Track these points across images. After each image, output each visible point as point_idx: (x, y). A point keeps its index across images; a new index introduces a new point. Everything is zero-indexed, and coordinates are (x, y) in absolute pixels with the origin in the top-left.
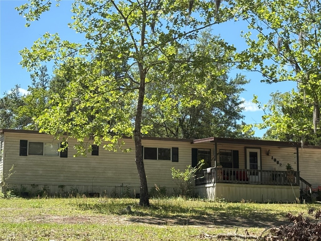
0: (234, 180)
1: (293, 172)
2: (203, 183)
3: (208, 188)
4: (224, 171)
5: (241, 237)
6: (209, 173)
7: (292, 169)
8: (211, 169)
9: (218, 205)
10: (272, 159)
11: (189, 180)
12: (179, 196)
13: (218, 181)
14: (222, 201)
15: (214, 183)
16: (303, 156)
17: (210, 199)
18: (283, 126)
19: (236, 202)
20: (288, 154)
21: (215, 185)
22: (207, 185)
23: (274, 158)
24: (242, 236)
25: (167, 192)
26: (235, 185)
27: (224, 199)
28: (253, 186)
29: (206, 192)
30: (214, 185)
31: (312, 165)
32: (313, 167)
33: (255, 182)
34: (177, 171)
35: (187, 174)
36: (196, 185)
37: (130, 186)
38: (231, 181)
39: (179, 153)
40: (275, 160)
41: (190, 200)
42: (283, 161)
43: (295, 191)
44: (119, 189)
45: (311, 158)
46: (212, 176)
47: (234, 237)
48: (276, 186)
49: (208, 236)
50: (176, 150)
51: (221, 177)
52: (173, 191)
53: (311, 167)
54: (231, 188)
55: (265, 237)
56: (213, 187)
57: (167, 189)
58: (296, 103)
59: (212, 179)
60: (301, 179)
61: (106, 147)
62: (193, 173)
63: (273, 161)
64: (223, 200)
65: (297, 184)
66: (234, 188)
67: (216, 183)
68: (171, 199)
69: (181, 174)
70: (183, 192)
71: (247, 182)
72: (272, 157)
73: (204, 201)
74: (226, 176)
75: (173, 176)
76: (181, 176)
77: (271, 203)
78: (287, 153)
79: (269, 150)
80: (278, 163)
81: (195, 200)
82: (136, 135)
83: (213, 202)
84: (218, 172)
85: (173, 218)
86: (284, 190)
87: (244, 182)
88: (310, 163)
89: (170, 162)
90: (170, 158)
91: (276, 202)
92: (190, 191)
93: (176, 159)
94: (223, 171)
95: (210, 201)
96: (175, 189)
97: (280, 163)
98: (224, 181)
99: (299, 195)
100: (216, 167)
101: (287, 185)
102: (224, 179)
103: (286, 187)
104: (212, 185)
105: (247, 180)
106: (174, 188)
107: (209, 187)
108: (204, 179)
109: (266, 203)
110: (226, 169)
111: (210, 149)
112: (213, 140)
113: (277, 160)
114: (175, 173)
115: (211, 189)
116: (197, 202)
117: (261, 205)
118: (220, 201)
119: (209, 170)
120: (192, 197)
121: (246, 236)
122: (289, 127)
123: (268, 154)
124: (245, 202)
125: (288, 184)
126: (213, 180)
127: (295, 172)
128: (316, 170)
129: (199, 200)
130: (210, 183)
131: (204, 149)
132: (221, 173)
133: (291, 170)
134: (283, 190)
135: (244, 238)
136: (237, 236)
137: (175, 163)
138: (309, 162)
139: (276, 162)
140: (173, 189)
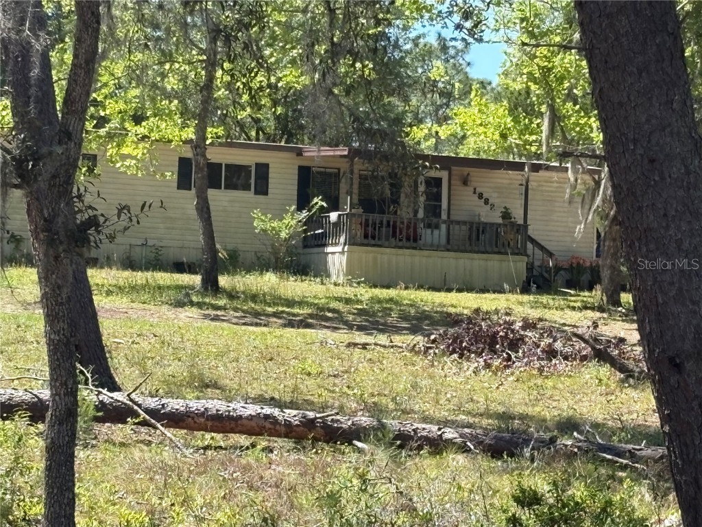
0: (387, 239)
1: (513, 224)
2: (319, 243)
3: (330, 255)
4: (367, 221)
5: (380, 345)
6: (333, 224)
7: (513, 220)
8: (340, 215)
9: (349, 292)
10: (475, 193)
11: (291, 237)
12: (267, 271)
13: (352, 241)
14: (359, 283)
15: (345, 244)
16: (544, 188)
17: (334, 278)
18: (491, 135)
19: (388, 287)
20: (511, 184)
21: (346, 249)
22: (329, 249)
23: (478, 190)
24: (383, 343)
25: (240, 259)
26: (388, 250)
27: (363, 279)
28: (426, 253)
29: (326, 262)
30: (343, 249)
31: (561, 210)
32: (564, 212)
33: (432, 245)
34: (266, 217)
35: (289, 224)
36: (305, 247)
37: (162, 244)
38: (380, 243)
39: (270, 175)
40: (481, 196)
41: (292, 279)
42: (498, 197)
43: (516, 266)
44: (138, 250)
45: (560, 192)
46: (340, 229)
47: (370, 345)
48: (476, 256)
49: (333, 343)
50: (263, 170)
51: (360, 233)
52: (254, 259)
53: (560, 212)
54: (379, 256)
55: (415, 345)
56: (342, 253)
57: (241, 253)
58: (525, 80)
59: (340, 237)
60: (533, 241)
61: (122, 166)
62: (300, 221)
63: (476, 197)
64: (362, 282)
65: (522, 251)
66: (386, 257)
67: (349, 245)
68: (252, 277)
69: (275, 224)
70: (276, 262)
71: (415, 245)
72: (475, 189)
73: (322, 284)
74: (370, 229)
75: (256, 228)
76: (274, 228)
77: (460, 290)
78: (508, 181)
79: (468, 174)
80: (487, 202)
81: (302, 281)
82: (197, 155)
83: (339, 285)
84: (353, 221)
85: (275, 315)
86: (493, 264)
87: (408, 244)
88: (557, 204)
89: (249, 195)
90: (250, 185)
91: (470, 290)
92: (292, 261)
93: (262, 189)
94: (364, 221)
95: (336, 284)
96: (259, 255)
97: (490, 201)
98: (366, 241)
99: (525, 274)
100: (350, 210)
101: (499, 253)
102: (366, 236)
103: (497, 257)
104: (339, 249)
105: (415, 240)
106: (256, 253)
107: (333, 253)
108: (323, 235)
109: (449, 290)
110: (371, 217)
111: (339, 169)
112: (346, 153)
113: (485, 196)
114: (262, 222)
115: (337, 256)
116: (305, 284)
117: (437, 294)
118: (355, 285)
119: (334, 216)
120: (295, 274)
121: (387, 344)
122: (504, 136)
123: (465, 182)
124: (406, 288)
125: (503, 251)
126: (342, 240)
127: (519, 225)
128: (570, 219)
129: (311, 280)
130: (336, 244)
131: (326, 168)
132: (361, 224)
133: (511, 222)
134: (490, 263)
135: (384, 347)
136: (376, 344)
137: (261, 198)
138: (555, 201)
139: (483, 200)
140: (253, 253)
